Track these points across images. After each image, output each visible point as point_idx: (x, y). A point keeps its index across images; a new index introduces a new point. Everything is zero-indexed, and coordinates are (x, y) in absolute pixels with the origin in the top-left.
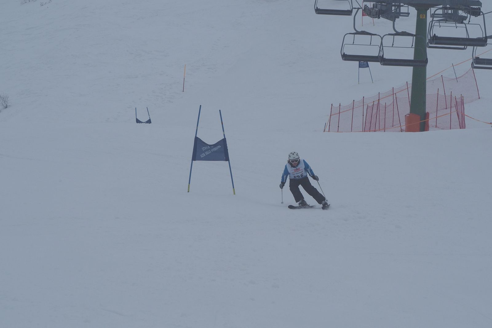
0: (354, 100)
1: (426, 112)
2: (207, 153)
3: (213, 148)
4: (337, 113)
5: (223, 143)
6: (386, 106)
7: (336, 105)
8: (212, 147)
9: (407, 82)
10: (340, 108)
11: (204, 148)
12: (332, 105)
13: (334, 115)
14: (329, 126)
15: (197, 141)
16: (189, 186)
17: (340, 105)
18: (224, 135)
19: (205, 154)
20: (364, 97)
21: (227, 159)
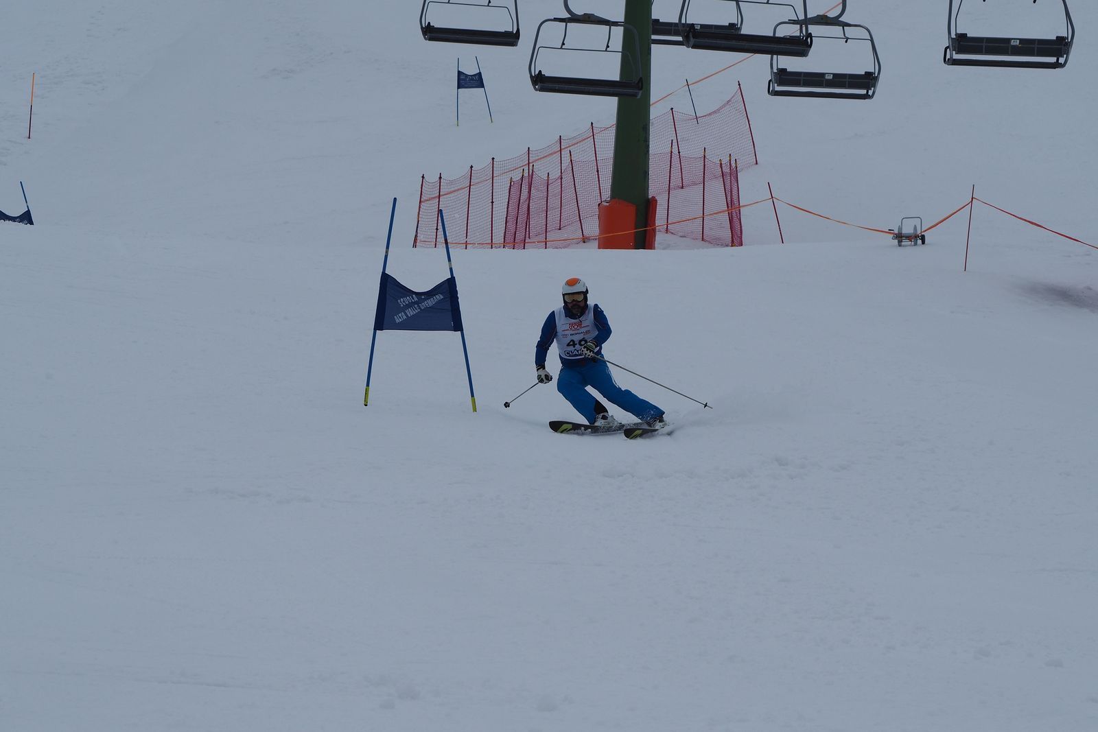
0: (472, 167)
1: (650, 197)
2: (410, 312)
3: (425, 299)
4: (435, 198)
5: (449, 288)
6: (548, 180)
7: (432, 178)
8: (423, 297)
9: (592, 123)
10: (442, 184)
11: (404, 301)
12: (423, 177)
13: (427, 200)
14: (417, 227)
15: (388, 284)
16: (367, 391)
17: (440, 178)
18: (451, 270)
19: (407, 316)
20: (493, 159)
21: (457, 326)
